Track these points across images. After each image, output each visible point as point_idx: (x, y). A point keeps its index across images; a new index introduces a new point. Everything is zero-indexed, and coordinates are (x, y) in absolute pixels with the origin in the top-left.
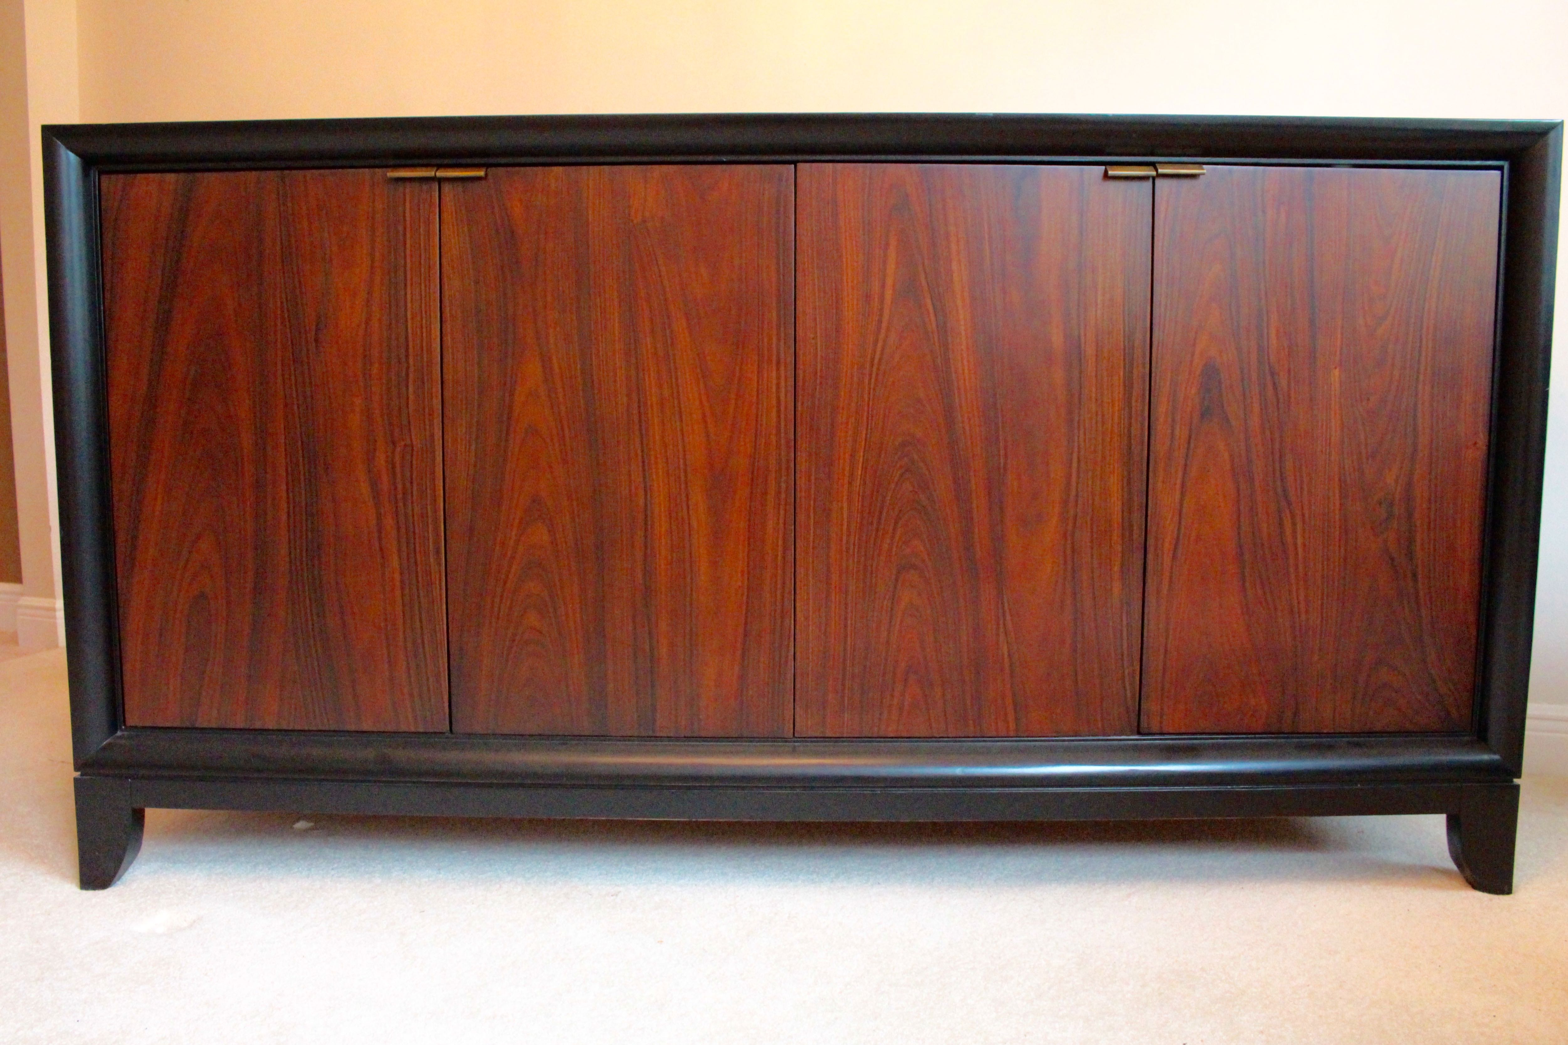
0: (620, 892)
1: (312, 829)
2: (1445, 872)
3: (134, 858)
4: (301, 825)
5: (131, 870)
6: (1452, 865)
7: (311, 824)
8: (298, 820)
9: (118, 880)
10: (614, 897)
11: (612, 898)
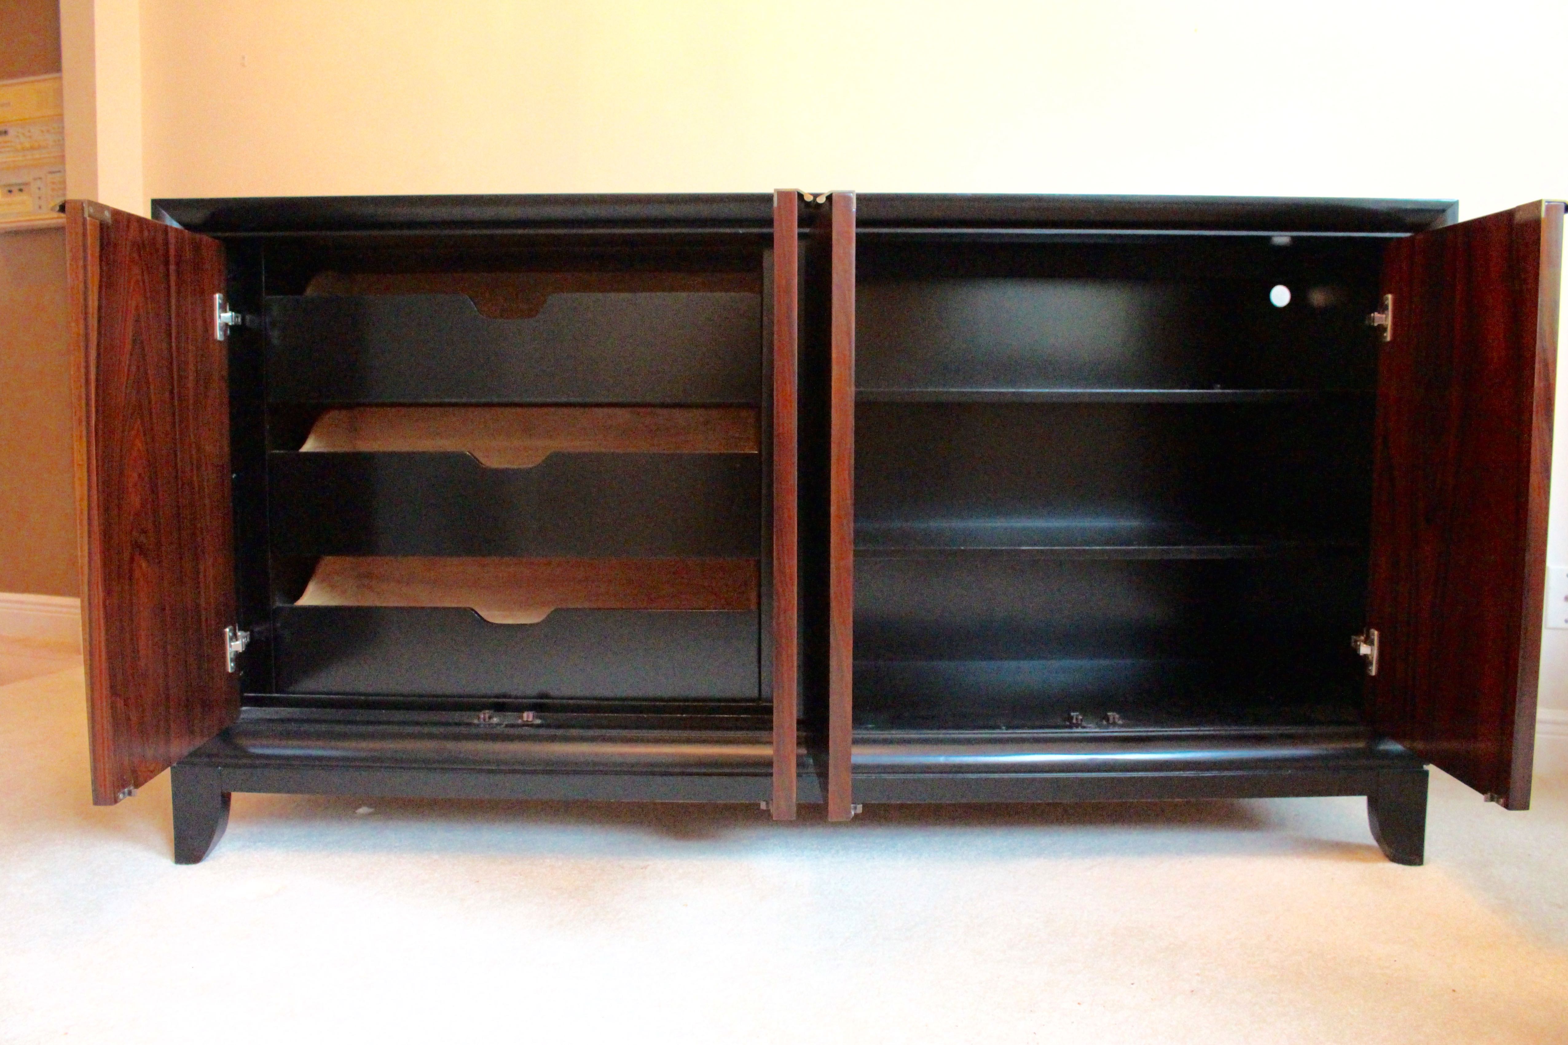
0: (648, 865)
1: (370, 814)
2: (1368, 848)
3: (221, 837)
4: (363, 810)
5: (217, 848)
6: (1374, 843)
7: (371, 810)
8: (360, 806)
9: (207, 856)
10: (644, 869)
11: (642, 870)
